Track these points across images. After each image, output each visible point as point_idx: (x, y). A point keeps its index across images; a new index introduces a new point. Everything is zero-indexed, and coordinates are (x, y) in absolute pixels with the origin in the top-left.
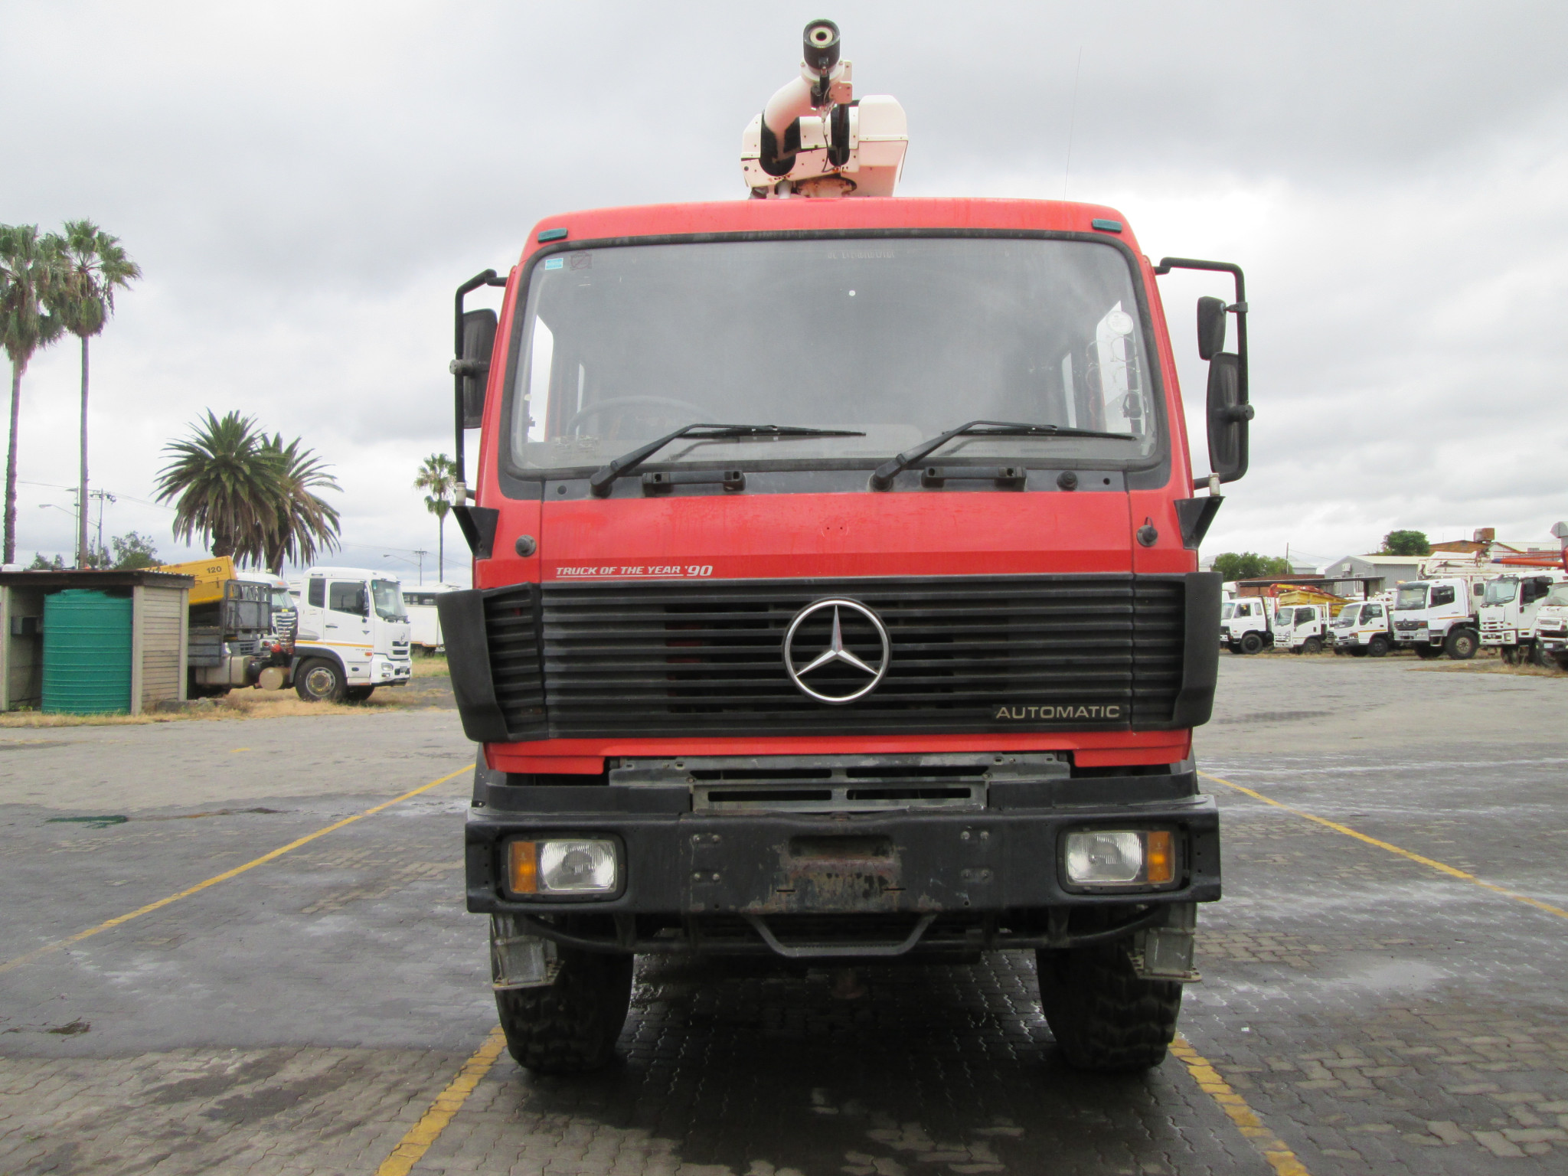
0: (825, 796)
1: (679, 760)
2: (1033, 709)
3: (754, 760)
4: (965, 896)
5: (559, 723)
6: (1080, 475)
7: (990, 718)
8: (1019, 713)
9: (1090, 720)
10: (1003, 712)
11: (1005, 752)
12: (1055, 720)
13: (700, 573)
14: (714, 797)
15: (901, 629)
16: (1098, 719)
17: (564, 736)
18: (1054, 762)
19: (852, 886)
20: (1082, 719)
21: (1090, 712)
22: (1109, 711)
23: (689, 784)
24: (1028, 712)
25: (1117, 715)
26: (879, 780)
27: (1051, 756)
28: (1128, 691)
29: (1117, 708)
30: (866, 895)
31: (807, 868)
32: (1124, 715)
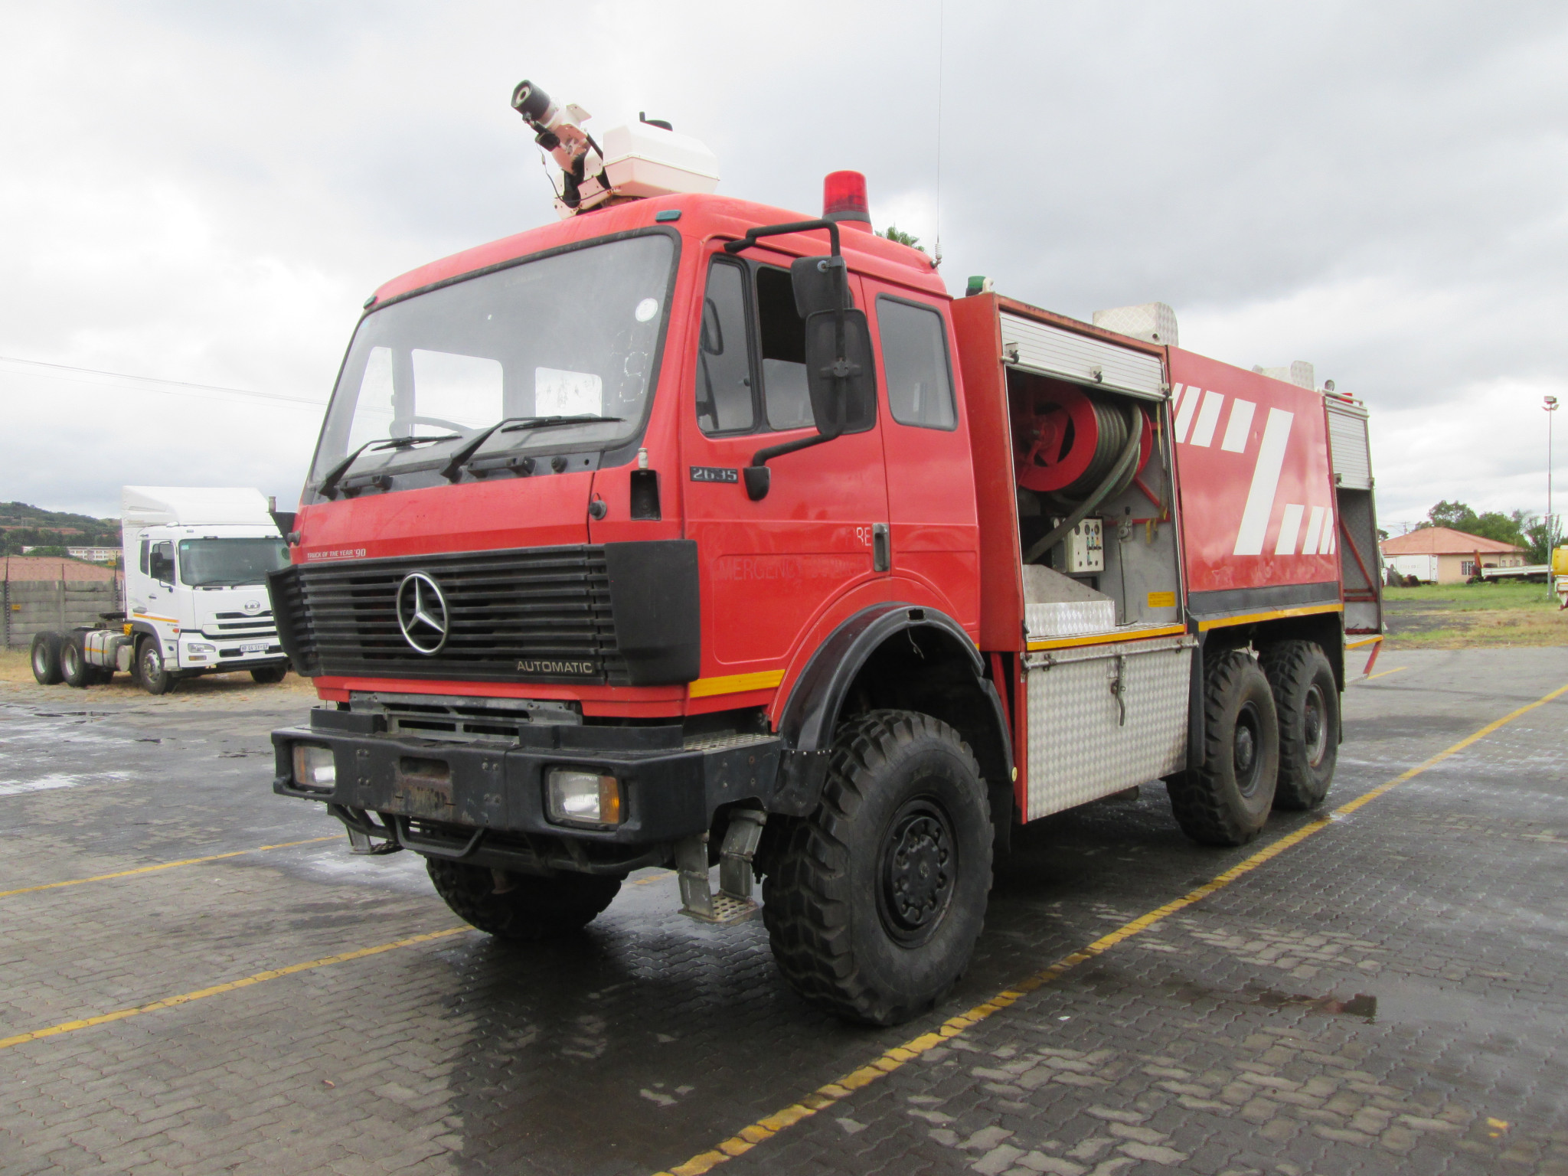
0: (451, 728)
1: (375, 694)
2: (538, 663)
3: (406, 697)
4: (486, 815)
5: (328, 664)
6: (571, 459)
7: (513, 669)
8: (530, 667)
9: (574, 674)
10: (521, 665)
11: (536, 700)
12: (552, 673)
13: (361, 555)
14: (403, 724)
15: (452, 596)
16: (578, 674)
17: (327, 674)
18: (563, 710)
19: (429, 799)
20: (568, 674)
21: (573, 667)
22: (585, 667)
23: (385, 713)
24: (535, 666)
25: (590, 671)
26: (473, 717)
27: (561, 704)
28: (592, 650)
29: (589, 664)
30: (437, 806)
31: (408, 781)
32: (597, 672)
